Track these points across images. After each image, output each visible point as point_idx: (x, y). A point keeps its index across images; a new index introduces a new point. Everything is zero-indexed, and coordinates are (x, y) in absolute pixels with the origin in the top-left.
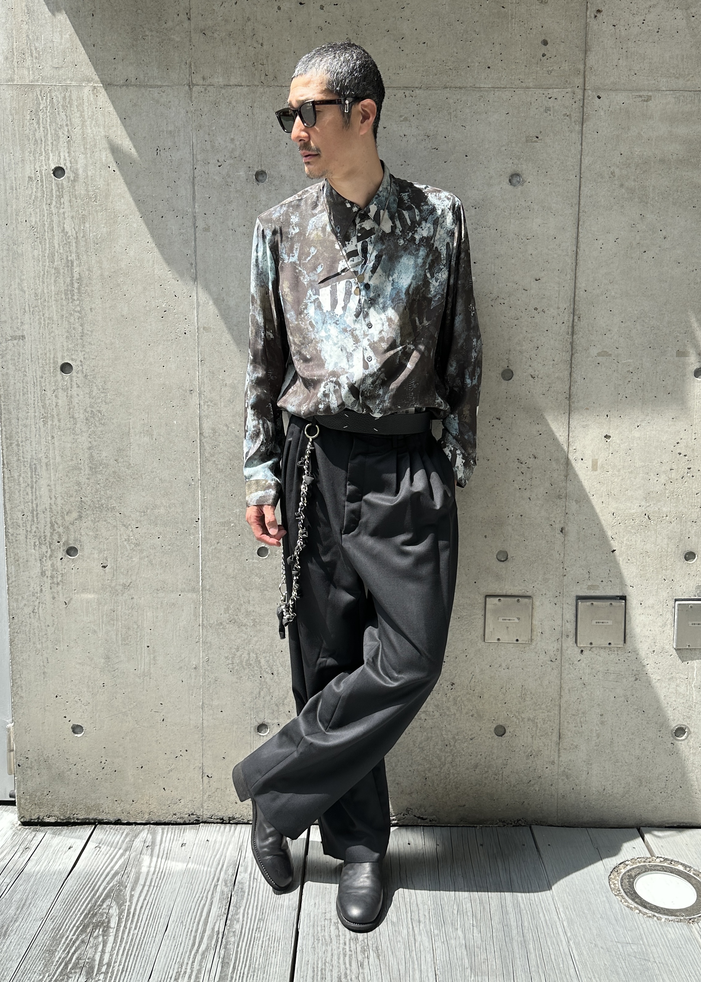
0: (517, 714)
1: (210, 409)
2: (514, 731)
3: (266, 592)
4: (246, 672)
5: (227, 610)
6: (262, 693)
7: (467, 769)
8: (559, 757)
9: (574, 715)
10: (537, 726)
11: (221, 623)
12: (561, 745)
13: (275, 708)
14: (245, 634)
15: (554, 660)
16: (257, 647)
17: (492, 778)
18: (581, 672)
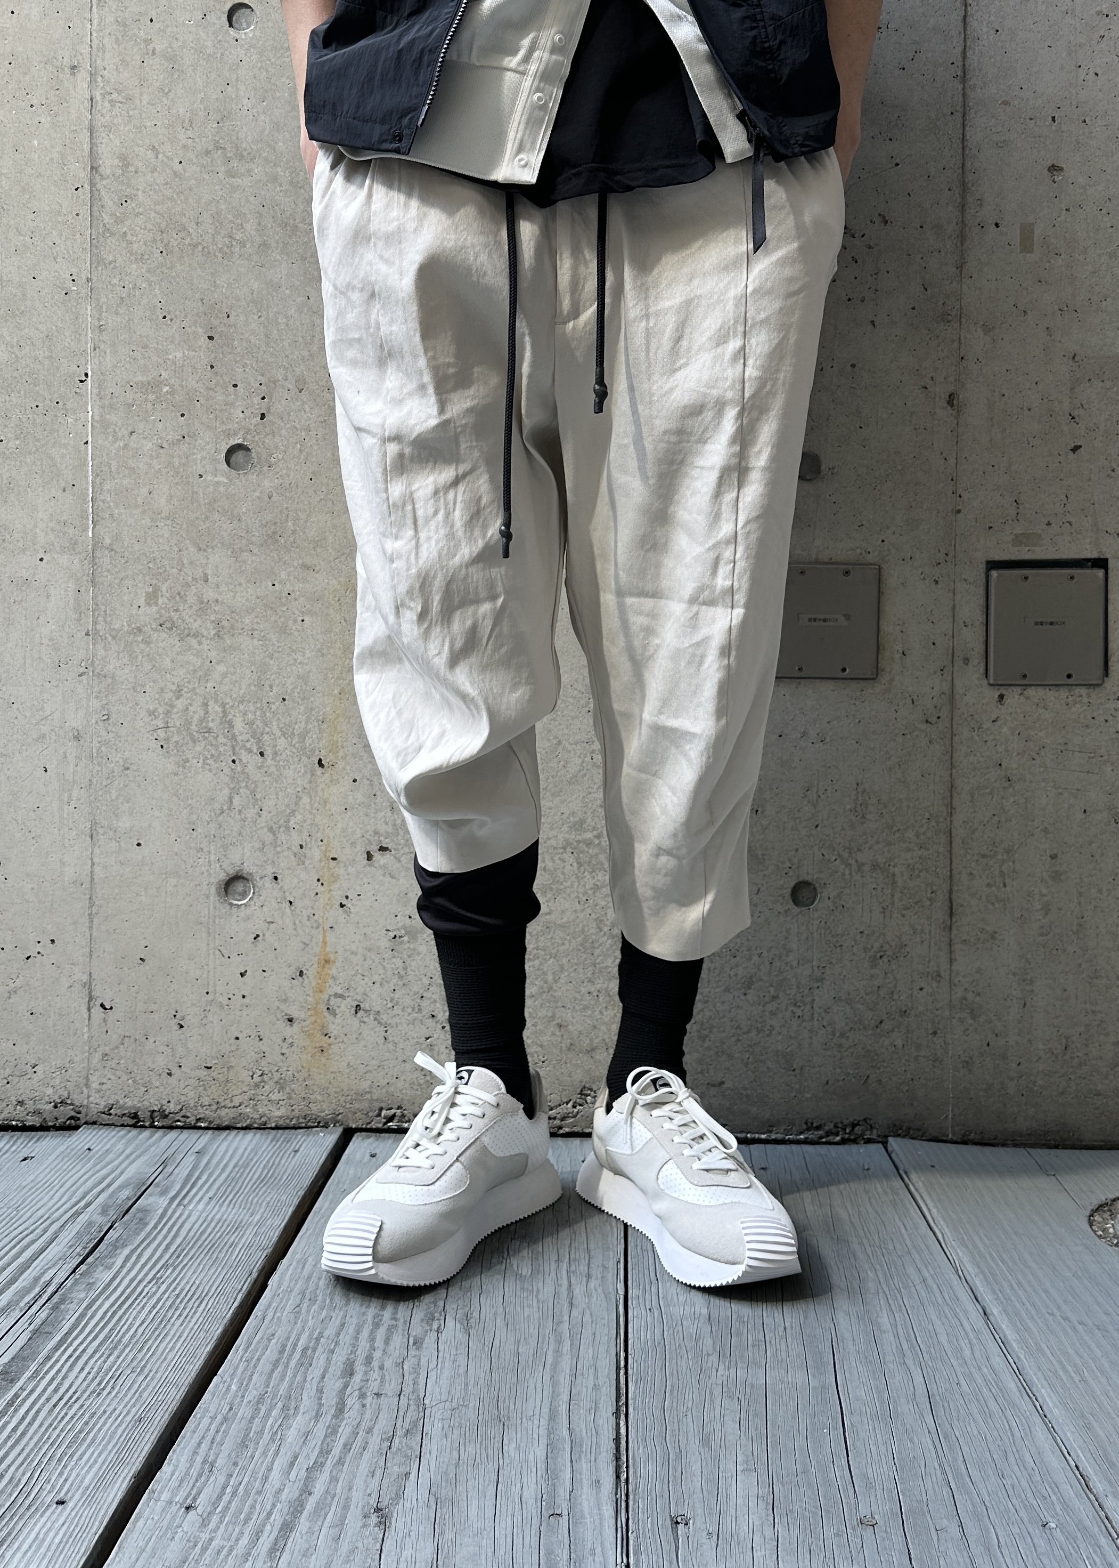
0: (845, 854)
1: (116, 111)
2: (839, 896)
3: (246, 554)
4: (198, 749)
5: (152, 597)
6: (236, 801)
7: (728, 990)
8: (951, 961)
9: (984, 856)
10: (894, 883)
11: (140, 630)
12: (954, 931)
13: (269, 837)
14: (198, 654)
15: (934, 720)
16: (225, 688)
17: (788, 1014)
18: (1000, 749)
